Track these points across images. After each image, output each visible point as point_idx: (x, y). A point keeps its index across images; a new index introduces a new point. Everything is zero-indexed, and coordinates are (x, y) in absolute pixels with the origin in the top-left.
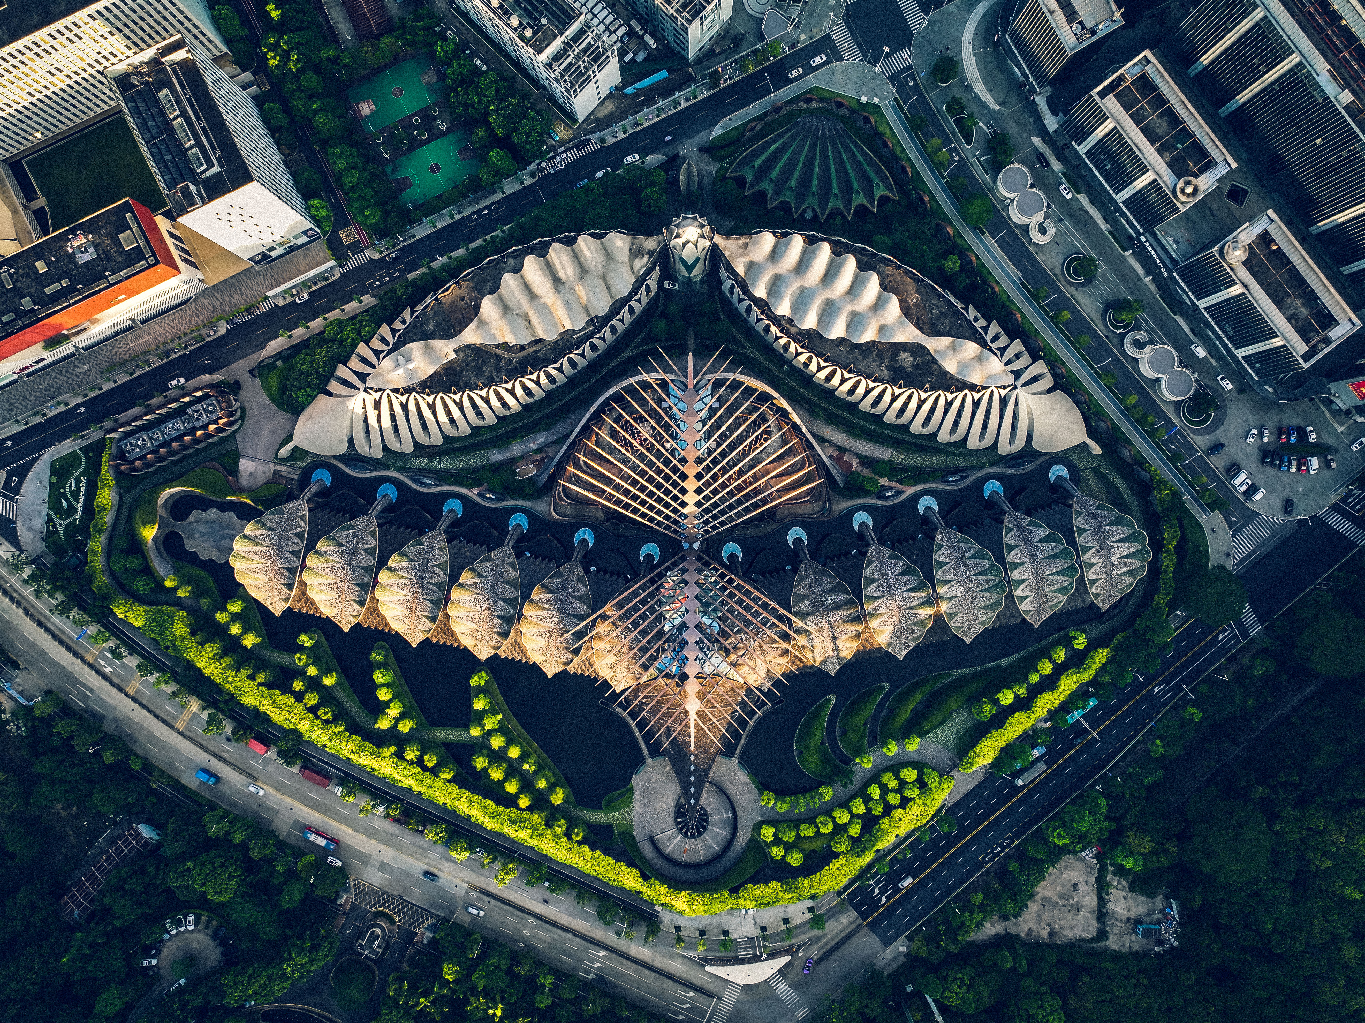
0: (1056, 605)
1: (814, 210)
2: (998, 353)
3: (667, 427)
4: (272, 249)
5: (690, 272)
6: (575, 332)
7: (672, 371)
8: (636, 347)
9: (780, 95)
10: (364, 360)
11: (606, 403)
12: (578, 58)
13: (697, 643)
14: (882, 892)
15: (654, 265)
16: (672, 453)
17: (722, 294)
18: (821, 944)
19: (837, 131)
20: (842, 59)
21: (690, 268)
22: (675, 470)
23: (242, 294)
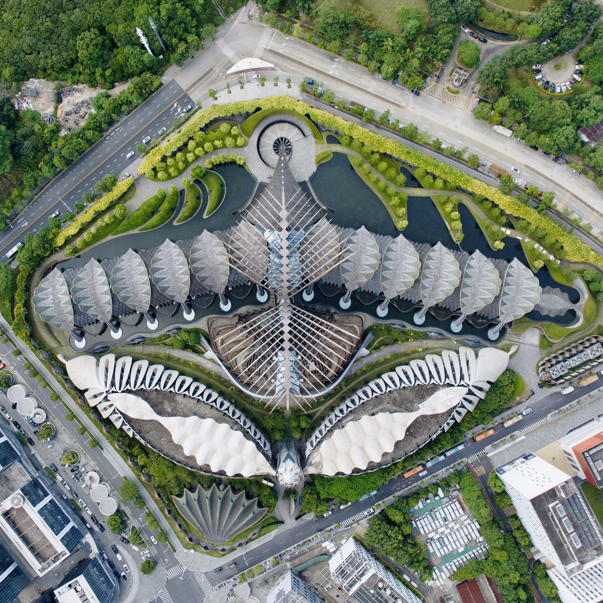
0: (83, 271)
1: (219, 489)
2: (116, 411)
3: (300, 368)
4: (522, 462)
5: (288, 454)
6: (352, 420)
7: (297, 399)
8: (317, 411)
9: (239, 553)
10: (470, 402)
11: (334, 381)
12: (353, 572)
13: (281, 248)
14: (176, 109)
15: (308, 458)
16: (297, 354)
17: (270, 441)
18: (209, 80)
19: (207, 534)
20: (205, 573)
21: (288, 457)
22: (296, 345)
23: (539, 437)
